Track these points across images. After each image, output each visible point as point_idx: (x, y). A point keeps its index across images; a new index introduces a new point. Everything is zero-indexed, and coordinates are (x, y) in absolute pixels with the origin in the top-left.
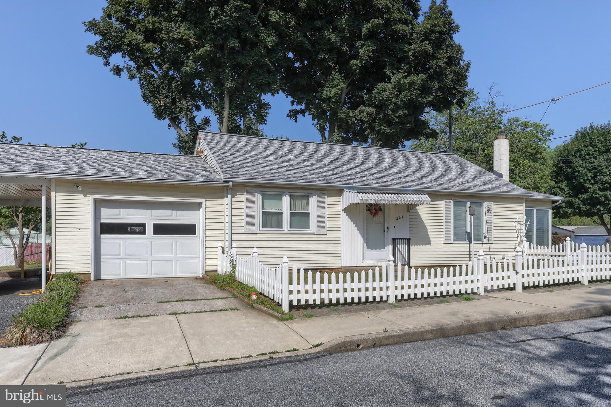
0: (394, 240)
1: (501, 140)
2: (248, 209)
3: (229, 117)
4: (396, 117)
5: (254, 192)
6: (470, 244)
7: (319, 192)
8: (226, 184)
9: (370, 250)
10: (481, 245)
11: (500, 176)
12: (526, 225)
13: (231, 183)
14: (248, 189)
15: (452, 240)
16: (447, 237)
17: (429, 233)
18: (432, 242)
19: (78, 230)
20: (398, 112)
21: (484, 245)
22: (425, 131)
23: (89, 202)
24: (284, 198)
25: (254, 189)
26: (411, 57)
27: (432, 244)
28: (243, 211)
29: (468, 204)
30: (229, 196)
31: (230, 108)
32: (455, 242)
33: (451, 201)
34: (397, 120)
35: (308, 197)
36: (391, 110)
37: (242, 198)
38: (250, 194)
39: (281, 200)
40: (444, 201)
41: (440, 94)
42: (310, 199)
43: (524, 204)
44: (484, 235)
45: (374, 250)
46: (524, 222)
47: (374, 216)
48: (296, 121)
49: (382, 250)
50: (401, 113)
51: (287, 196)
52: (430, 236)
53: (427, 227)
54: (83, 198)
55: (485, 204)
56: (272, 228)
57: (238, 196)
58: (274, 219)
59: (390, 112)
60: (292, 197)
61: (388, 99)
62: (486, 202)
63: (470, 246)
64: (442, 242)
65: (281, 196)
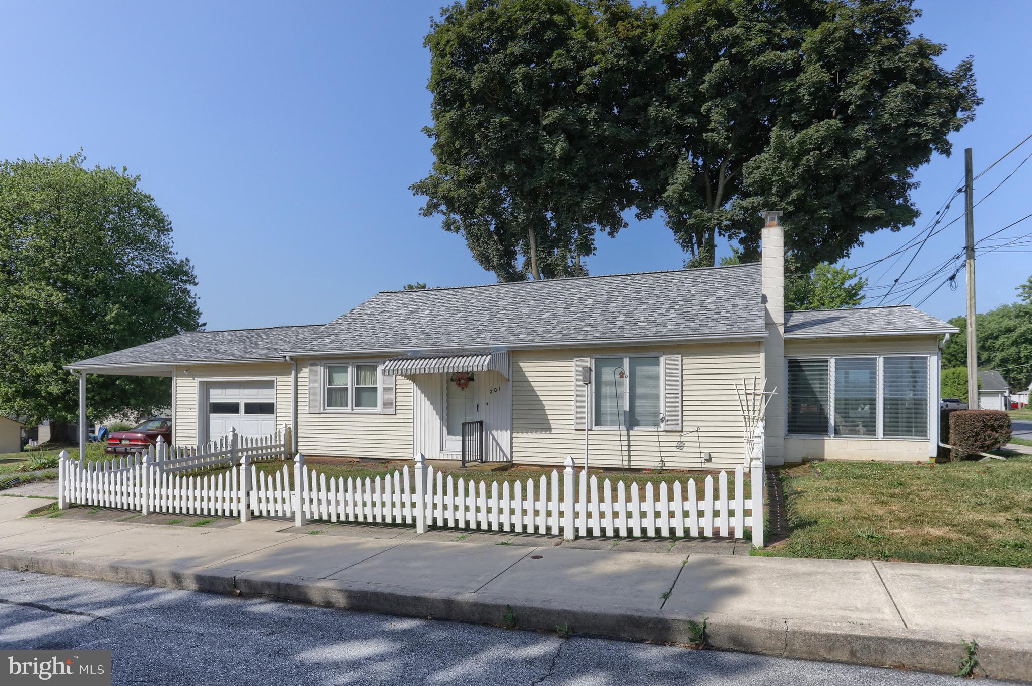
2: (311, 386)
5: (316, 365)
6: (628, 431)
7: (385, 359)
8: (282, 360)
9: (450, 436)
10: (656, 434)
13: (287, 358)
14: (312, 362)
16: (579, 420)
17: (547, 412)
18: (553, 427)
19: (189, 410)
21: (660, 434)
23: (195, 384)
24: (349, 370)
25: (317, 362)
26: (806, 97)
27: (553, 431)
28: (308, 387)
29: (626, 361)
30: (293, 372)
32: (597, 428)
33: (589, 359)
35: (374, 367)
37: (305, 373)
38: (314, 368)
39: (346, 372)
40: (575, 360)
42: (377, 369)
43: (763, 354)
44: (661, 416)
45: (458, 438)
46: (762, 391)
47: (463, 389)
51: (351, 367)
52: (549, 417)
53: (544, 403)
54: (192, 381)
55: (664, 360)
56: (338, 406)
57: (304, 370)
58: (340, 396)
60: (358, 368)
62: (665, 357)
63: (629, 436)
64: (573, 427)
65: (347, 368)
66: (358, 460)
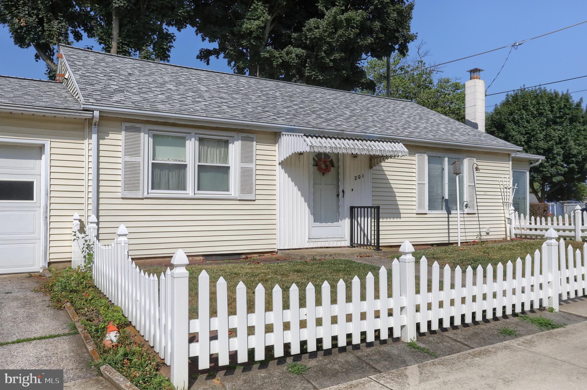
0: (352, 208)
1: (476, 80)
2: (128, 159)
3: (118, 48)
4: (331, 60)
5: (139, 130)
6: (448, 214)
7: (244, 135)
8: (88, 115)
9: (318, 224)
10: (462, 215)
11: (475, 126)
12: (513, 189)
13: (97, 114)
14: (129, 124)
15: (426, 210)
16: (421, 205)
18: (401, 211)
20: (333, 54)
22: (363, 80)
24: (188, 142)
25: (138, 125)
27: (401, 215)
28: (120, 160)
29: (446, 159)
30: (95, 136)
31: (120, 35)
32: (430, 212)
33: (426, 155)
34: (331, 64)
35: (226, 143)
36: (325, 52)
37: (115, 139)
38: (133, 134)
39: (184, 146)
40: (417, 155)
41: (381, 35)
42: (231, 146)
43: (511, 163)
44: (466, 202)
45: (324, 224)
46: (511, 185)
47: (323, 174)
48: (208, 64)
49: (335, 224)
50: (337, 56)
51: (193, 139)
52: (399, 203)
53: (395, 190)
55: (466, 162)
56: (169, 189)
57: (111, 136)
58: (173, 176)
59: (323, 54)
60: (201, 140)
61: (321, 39)
62: (467, 159)
63: (448, 217)
64: (415, 211)
65: (184, 139)
66: (201, 258)
